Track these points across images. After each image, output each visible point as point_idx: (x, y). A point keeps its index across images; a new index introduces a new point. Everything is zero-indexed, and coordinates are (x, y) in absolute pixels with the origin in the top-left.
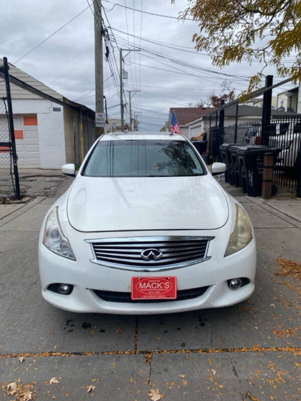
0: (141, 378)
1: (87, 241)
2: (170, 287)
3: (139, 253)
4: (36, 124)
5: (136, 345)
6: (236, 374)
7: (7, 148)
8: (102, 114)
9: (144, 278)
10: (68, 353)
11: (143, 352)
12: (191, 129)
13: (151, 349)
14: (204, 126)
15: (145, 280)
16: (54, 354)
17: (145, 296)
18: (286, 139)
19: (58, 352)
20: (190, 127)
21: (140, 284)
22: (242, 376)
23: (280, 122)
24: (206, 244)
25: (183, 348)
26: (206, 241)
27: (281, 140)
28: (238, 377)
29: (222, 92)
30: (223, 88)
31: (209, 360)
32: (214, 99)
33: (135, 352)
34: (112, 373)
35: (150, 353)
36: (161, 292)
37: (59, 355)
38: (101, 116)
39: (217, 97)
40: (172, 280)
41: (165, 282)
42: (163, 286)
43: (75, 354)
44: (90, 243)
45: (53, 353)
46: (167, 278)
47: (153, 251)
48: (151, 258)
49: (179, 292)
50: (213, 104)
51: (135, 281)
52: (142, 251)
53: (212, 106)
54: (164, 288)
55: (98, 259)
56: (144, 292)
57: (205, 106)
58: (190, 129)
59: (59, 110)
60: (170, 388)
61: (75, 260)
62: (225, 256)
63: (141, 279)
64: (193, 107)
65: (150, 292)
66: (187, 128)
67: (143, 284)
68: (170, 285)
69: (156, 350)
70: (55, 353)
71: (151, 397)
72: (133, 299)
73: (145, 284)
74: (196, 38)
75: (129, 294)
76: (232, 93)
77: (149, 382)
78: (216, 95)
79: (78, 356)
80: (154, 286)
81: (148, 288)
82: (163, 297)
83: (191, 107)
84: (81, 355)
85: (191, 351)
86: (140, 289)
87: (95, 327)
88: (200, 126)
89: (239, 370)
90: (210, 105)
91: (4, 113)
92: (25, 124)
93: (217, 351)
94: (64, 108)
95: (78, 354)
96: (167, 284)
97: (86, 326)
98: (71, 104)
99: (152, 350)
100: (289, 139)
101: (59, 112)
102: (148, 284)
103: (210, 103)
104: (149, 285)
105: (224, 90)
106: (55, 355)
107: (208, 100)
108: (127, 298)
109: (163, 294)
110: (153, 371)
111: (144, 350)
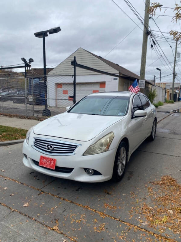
0: (30, 198)
3: (45, 146)
4: (105, 87)
5: (43, 188)
6: (63, 212)
7: (72, 99)
8: (143, 80)
17: (44, 165)
21: (43, 159)
22: (65, 213)
25: (57, 195)
31: (60, 203)
33: (39, 190)
38: (142, 82)
40: (54, 161)
42: (51, 162)
44: (35, 139)
46: (53, 159)
47: (50, 146)
48: (49, 149)
49: (56, 167)
51: (42, 157)
52: (47, 145)
54: (51, 164)
55: (34, 146)
56: (44, 163)
59: (116, 79)
60: (34, 205)
61: (28, 144)
62: (83, 155)
63: (44, 157)
65: (46, 164)
68: (53, 163)
72: (39, 165)
75: (38, 162)
80: (48, 161)
82: (50, 168)
84: (23, 184)
85: (59, 197)
86: (42, 162)
89: (67, 211)
91: (72, 82)
92: (100, 87)
93: (69, 201)
94: (119, 79)
98: (124, 76)
101: (116, 80)
104: (46, 161)
108: (37, 164)
109: (50, 166)
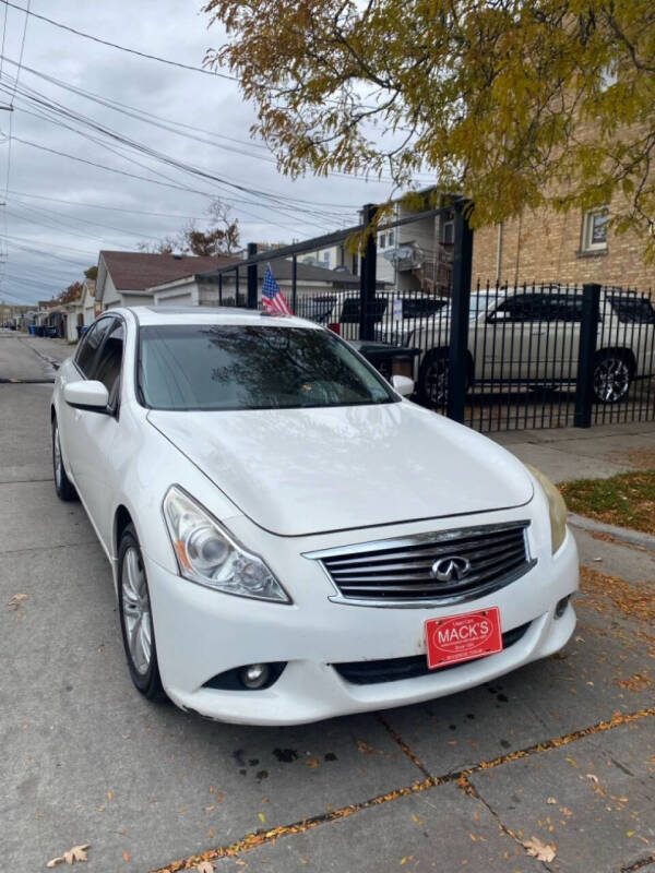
0: (485, 827)
1: (306, 556)
2: (490, 628)
5: (421, 768)
6: (627, 772)
9: (445, 621)
10: (300, 823)
11: (446, 778)
12: (160, 300)
13: (456, 768)
14: (200, 296)
15: (446, 624)
16: (269, 834)
17: (449, 658)
18: (400, 331)
19: (277, 826)
20: (156, 297)
21: (440, 633)
22: (638, 772)
23: (401, 296)
24: (522, 537)
25: (509, 750)
26: (521, 530)
27: (389, 331)
28: (632, 775)
29: (212, 225)
30: (213, 216)
31: (569, 760)
32: (197, 238)
33: (433, 783)
34: (426, 835)
35: (458, 776)
36: (476, 642)
37: (285, 834)
39: (203, 235)
40: (491, 615)
41: (480, 620)
42: (478, 629)
43: (314, 820)
44: (316, 559)
45: (266, 833)
46: (484, 614)
47: (455, 561)
49: (505, 635)
50: (196, 250)
53: (191, 254)
54: (479, 634)
55: (345, 593)
56: (446, 648)
57: (177, 252)
58: (156, 301)
60: (551, 828)
61: (290, 602)
62: (552, 555)
63: (440, 623)
64: (151, 251)
65: (457, 647)
66: (151, 297)
67: (443, 633)
68: (489, 626)
69: (468, 767)
70: (270, 830)
71: (537, 856)
72: (431, 667)
73: (447, 632)
74: (265, 112)
75: (422, 659)
76: (233, 228)
77: (505, 830)
78: (201, 231)
79: (325, 824)
80: (465, 632)
81: (455, 639)
82: (481, 653)
83: (145, 250)
84: (330, 818)
85: (526, 751)
86: (439, 645)
87: (308, 753)
88: (189, 295)
89: (626, 764)
90: (188, 250)
93: (566, 740)
95: (322, 818)
96: (484, 625)
97: (285, 756)
99: (460, 770)
100: (406, 330)
102: (454, 630)
103: (186, 246)
104: (454, 633)
105: (215, 220)
106: (275, 836)
107: (182, 240)
108: (421, 666)
109: (479, 647)
110: (496, 809)
111: (446, 773)
